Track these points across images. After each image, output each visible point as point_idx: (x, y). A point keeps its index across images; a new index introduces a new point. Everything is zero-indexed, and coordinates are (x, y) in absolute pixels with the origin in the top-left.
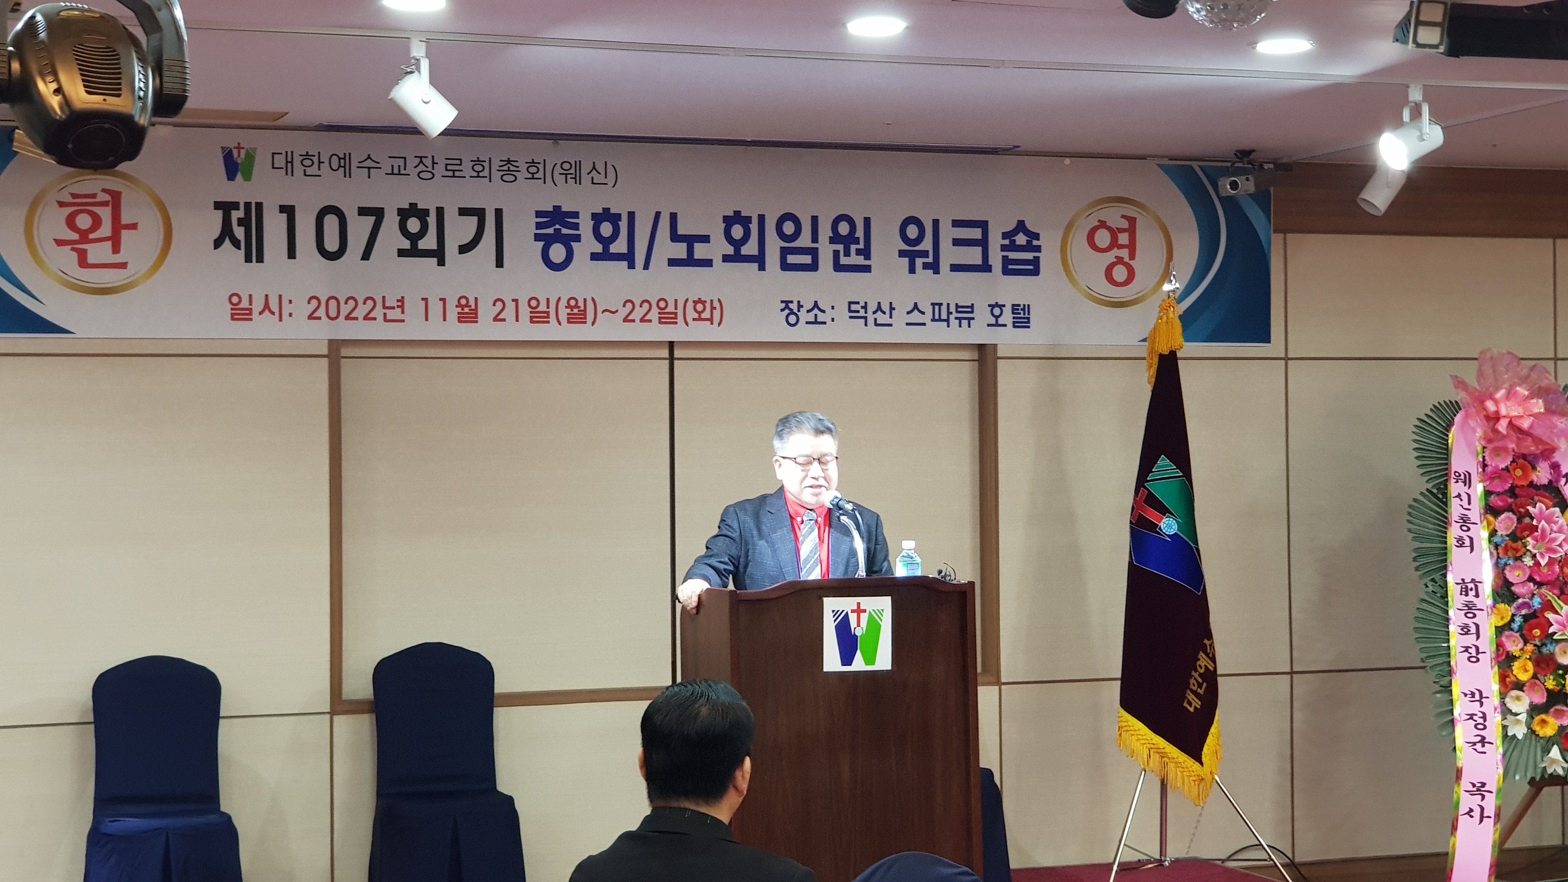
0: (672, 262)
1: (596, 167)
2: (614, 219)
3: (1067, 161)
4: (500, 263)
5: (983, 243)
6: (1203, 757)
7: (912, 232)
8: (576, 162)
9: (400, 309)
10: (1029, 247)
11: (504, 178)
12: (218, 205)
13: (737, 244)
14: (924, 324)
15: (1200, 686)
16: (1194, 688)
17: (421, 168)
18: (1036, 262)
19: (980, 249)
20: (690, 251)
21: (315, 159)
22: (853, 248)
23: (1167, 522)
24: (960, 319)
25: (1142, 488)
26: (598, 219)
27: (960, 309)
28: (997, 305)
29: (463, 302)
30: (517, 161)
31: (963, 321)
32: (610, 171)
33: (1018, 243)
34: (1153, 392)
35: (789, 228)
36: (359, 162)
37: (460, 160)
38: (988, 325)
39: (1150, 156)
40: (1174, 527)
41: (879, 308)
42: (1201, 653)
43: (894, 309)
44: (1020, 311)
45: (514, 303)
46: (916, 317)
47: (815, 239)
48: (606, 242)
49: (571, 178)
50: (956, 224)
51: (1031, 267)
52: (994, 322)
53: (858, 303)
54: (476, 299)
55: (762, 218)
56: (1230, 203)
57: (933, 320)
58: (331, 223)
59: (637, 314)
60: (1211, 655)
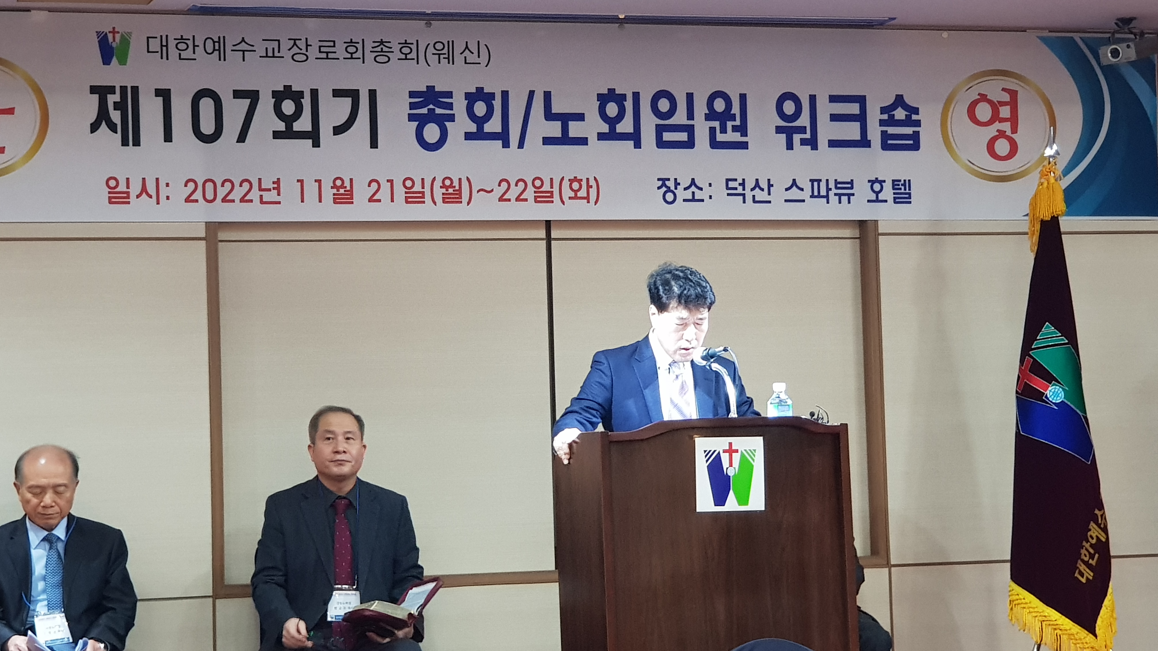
0: (547, 141)
1: (469, 46)
2: (488, 98)
3: (945, 34)
4: (374, 144)
5: (861, 118)
6: (1097, 629)
7: (789, 108)
8: (448, 42)
9: (276, 191)
10: (908, 122)
11: (378, 59)
12: (93, 90)
13: (612, 122)
14: (803, 201)
15: (1092, 557)
16: (1086, 559)
17: (295, 50)
18: (916, 136)
19: (858, 124)
20: (565, 129)
21: (190, 43)
22: (730, 124)
23: (1053, 390)
24: (840, 195)
25: (1027, 357)
26: (471, 98)
27: (839, 186)
28: (877, 180)
29: (339, 183)
30: (390, 42)
31: (843, 198)
32: (483, 51)
33: (896, 118)
34: (1036, 259)
35: (664, 105)
36: (234, 46)
37: (334, 42)
38: (869, 201)
39: (1030, 29)
40: (1060, 395)
41: (757, 185)
42: (1092, 523)
43: (772, 186)
44: (900, 187)
45: (389, 184)
46: (794, 193)
47: (691, 116)
48: (480, 122)
49: (444, 58)
50: (833, 99)
51: (911, 142)
52: (874, 198)
53: (736, 180)
54: (351, 180)
55: (636, 96)
56: (1110, 71)
57: (812, 196)
58: (207, 106)
59: (513, 194)
60: (1102, 526)
